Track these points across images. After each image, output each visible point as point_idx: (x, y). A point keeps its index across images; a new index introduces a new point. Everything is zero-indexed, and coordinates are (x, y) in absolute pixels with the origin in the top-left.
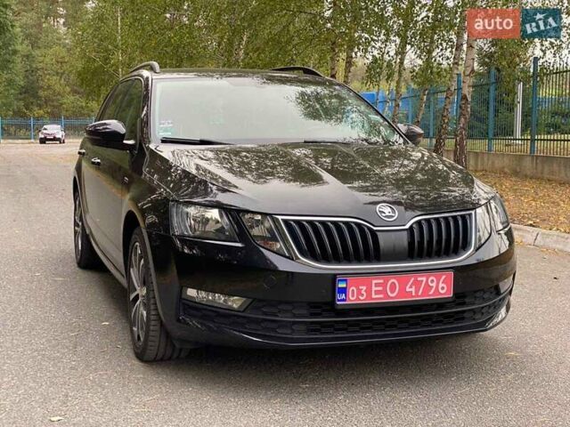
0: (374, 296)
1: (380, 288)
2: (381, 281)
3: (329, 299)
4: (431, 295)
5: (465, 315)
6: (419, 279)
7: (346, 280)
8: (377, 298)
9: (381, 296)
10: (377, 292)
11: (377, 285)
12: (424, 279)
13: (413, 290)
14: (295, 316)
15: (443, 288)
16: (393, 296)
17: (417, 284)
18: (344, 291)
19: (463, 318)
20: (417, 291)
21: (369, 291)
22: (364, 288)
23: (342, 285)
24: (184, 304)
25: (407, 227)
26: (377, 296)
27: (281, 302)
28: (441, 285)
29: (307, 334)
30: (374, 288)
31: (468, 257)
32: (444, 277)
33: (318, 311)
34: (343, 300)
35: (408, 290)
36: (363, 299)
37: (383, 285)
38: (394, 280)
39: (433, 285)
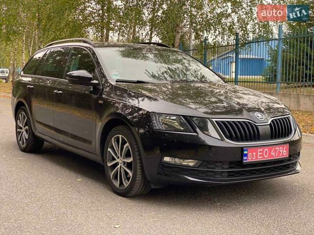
0: (259, 157)
1: (261, 154)
2: (261, 150)
3: (240, 160)
4: (281, 157)
5: (290, 165)
6: (276, 148)
7: (247, 150)
9: (261, 157)
10: (260, 155)
11: (260, 152)
12: (278, 148)
13: (274, 154)
14: (223, 169)
15: (285, 153)
16: (266, 158)
17: (275, 151)
18: (246, 155)
19: (289, 167)
20: (275, 154)
21: (256, 155)
22: (254, 153)
23: (245, 152)
24: (162, 165)
25: (269, 123)
26: (260, 157)
27: (216, 162)
28: (284, 151)
29: (228, 177)
30: (259, 154)
31: (292, 138)
32: (285, 147)
33: (234, 165)
34: (246, 160)
35: (272, 154)
36: (254, 159)
37: (262, 152)
38: (267, 149)
39: (281, 151)
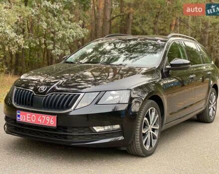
4: (47, 124)
6: (43, 116)
7: (20, 112)
8: (28, 121)
9: (30, 121)
10: (28, 119)
11: (29, 116)
12: (45, 117)
13: (40, 120)
16: (34, 122)
17: (42, 119)
18: (19, 116)
20: (42, 121)
21: (26, 118)
22: (25, 116)
23: (19, 114)
25: (46, 96)
28: (51, 121)
32: (53, 118)
34: (19, 119)
36: (24, 120)
37: (30, 116)
38: (34, 115)
39: (48, 120)
